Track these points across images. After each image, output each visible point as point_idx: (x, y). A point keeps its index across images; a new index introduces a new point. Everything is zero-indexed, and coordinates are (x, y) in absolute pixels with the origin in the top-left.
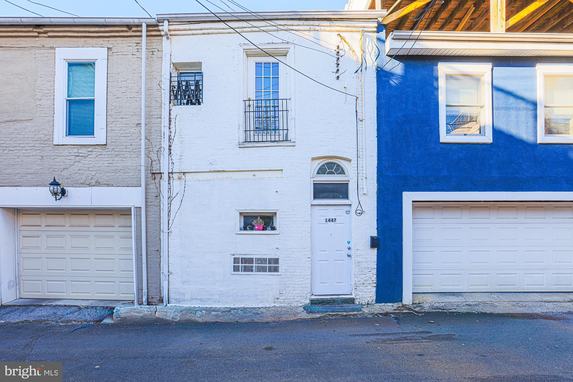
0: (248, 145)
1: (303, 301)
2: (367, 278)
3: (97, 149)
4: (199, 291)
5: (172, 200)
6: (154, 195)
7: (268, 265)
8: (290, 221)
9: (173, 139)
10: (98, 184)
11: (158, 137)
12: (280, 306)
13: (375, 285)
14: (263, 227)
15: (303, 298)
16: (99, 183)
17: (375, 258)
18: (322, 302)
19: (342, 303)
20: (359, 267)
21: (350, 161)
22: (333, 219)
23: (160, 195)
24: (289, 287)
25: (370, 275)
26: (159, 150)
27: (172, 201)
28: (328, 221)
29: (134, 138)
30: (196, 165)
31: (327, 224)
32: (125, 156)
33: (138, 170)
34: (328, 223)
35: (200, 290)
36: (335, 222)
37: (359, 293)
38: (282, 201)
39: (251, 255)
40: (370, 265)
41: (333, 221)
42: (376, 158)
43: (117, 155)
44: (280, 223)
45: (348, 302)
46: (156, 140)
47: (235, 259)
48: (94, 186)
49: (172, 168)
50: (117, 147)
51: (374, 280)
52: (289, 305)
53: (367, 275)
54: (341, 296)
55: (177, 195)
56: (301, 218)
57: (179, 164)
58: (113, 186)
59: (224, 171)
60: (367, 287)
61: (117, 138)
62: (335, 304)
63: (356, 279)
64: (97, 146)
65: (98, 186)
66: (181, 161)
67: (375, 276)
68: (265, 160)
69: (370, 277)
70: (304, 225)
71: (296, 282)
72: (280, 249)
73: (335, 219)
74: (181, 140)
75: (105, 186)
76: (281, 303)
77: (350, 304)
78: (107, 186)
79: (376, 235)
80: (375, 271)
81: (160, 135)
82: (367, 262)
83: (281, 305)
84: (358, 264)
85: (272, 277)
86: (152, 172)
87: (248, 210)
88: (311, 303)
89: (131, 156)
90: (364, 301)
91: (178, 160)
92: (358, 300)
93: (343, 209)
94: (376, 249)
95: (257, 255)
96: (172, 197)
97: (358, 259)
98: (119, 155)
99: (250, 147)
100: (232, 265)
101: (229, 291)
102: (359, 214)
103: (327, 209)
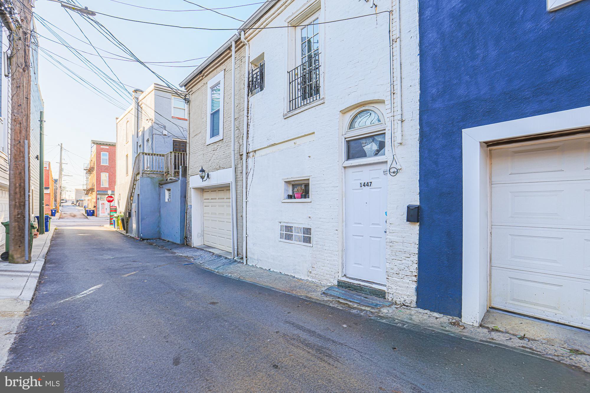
0: (289, 115)
1: (332, 280)
2: (402, 267)
3: (220, 143)
4: (261, 253)
5: (248, 175)
7: (303, 235)
8: (320, 188)
9: (250, 125)
10: (220, 168)
11: (243, 125)
13: (415, 279)
14: (301, 195)
15: (331, 276)
17: (415, 238)
18: (349, 287)
19: (370, 292)
20: (392, 249)
21: (383, 102)
22: (368, 183)
23: (243, 172)
24: (320, 261)
25: (407, 262)
28: (363, 186)
31: (362, 189)
34: (363, 187)
36: (370, 186)
37: (392, 286)
38: (314, 166)
39: (291, 223)
40: (409, 249)
41: (368, 185)
42: (418, 87)
44: (312, 190)
45: (377, 295)
46: (242, 128)
47: (281, 226)
48: (218, 170)
49: (249, 149)
50: (227, 139)
51: (413, 271)
52: (319, 282)
53: (404, 261)
55: (251, 170)
56: (330, 183)
58: (225, 168)
59: (276, 144)
60: (403, 280)
61: (227, 133)
62: (363, 293)
63: (388, 265)
64: (220, 141)
66: (254, 141)
67: (416, 266)
68: (302, 125)
69: (407, 266)
70: (332, 191)
71: (326, 258)
72: (312, 219)
73: (371, 183)
74: (253, 124)
76: (313, 277)
77: (379, 297)
78: (223, 168)
79: (418, 203)
80: (416, 258)
82: (403, 242)
83: (313, 280)
84: (391, 244)
85: (305, 248)
86: (240, 154)
87: (289, 178)
88: (339, 285)
90: (399, 300)
91: (252, 141)
92: (391, 296)
93: (380, 169)
94: (418, 224)
95: (296, 223)
96: (248, 173)
97: (391, 237)
99: (291, 116)
100: (280, 232)
102: (394, 172)
103: (362, 171)
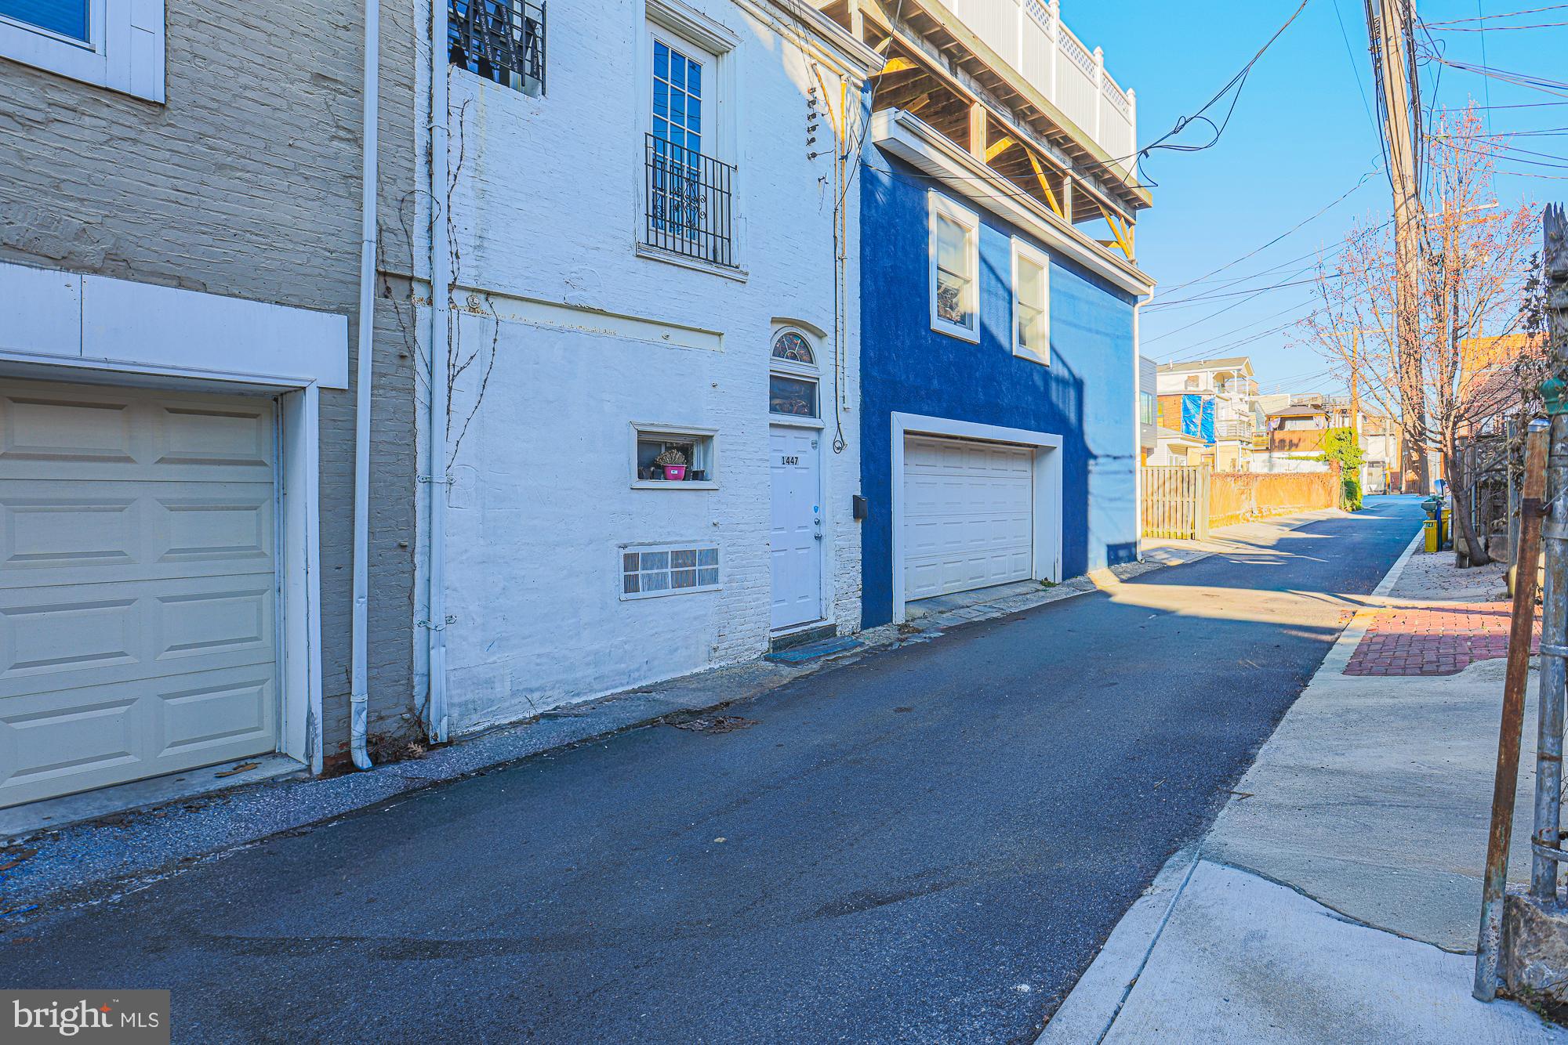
0: (657, 255)
1: (759, 645)
3: (106, 109)
4: (538, 665)
5: (454, 376)
6: (392, 350)
7: (697, 568)
9: (456, 176)
10: (119, 266)
11: (400, 149)
12: (721, 667)
13: (860, 594)
15: (758, 638)
16: (124, 264)
17: (859, 540)
18: (791, 643)
19: (819, 637)
21: (823, 337)
22: (792, 458)
23: (413, 356)
24: (736, 616)
25: (854, 574)
26: (408, 198)
27: (453, 380)
28: (787, 462)
29: (305, 123)
30: (527, 278)
31: (785, 468)
32: (265, 180)
33: (325, 249)
34: (786, 465)
35: (538, 661)
36: (795, 464)
37: (841, 613)
38: (722, 410)
39: (664, 543)
40: (853, 555)
41: (793, 463)
43: (221, 167)
44: (721, 463)
45: (826, 635)
46: (395, 160)
47: (626, 556)
48: (96, 271)
49: (453, 272)
50: (223, 134)
51: (859, 584)
52: (736, 661)
53: (851, 574)
54: (813, 625)
55: (472, 362)
56: (755, 452)
57: (475, 263)
58: (203, 288)
59: (601, 312)
60: (851, 600)
61: (226, 97)
63: (837, 585)
64: (110, 95)
65: (115, 274)
66: (480, 254)
67: (860, 577)
68: (690, 302)
69: (854, 579)
70: (759, 468)
71: (747, 603)
72: (721, 527)
73: (797, 458)
74: (480, 185)
75: (160, 280)
76: (721, 658)
77: (829, 638)
78: (175, 283)
79: (860, 493)
80: (859, 567)
81: (409, 146)
82: (847, 548)
83: (723, 664)
84: (840, 553)
85: (705, 597)
86: (381, 269)
87: (657, 426)
88: (773, 648)
89: (292, 190)
90: (848, 629)
91: (471, 249)
92: (840, 628)
93: (808, 438)
94: (861, 520)
95: (676, 542)
96: (454, 365)
97: (839, 543)
98: (233, 168)
100: (622, 574)
101: (612, 649)
102: (838, 449)
103: (784, 437)
